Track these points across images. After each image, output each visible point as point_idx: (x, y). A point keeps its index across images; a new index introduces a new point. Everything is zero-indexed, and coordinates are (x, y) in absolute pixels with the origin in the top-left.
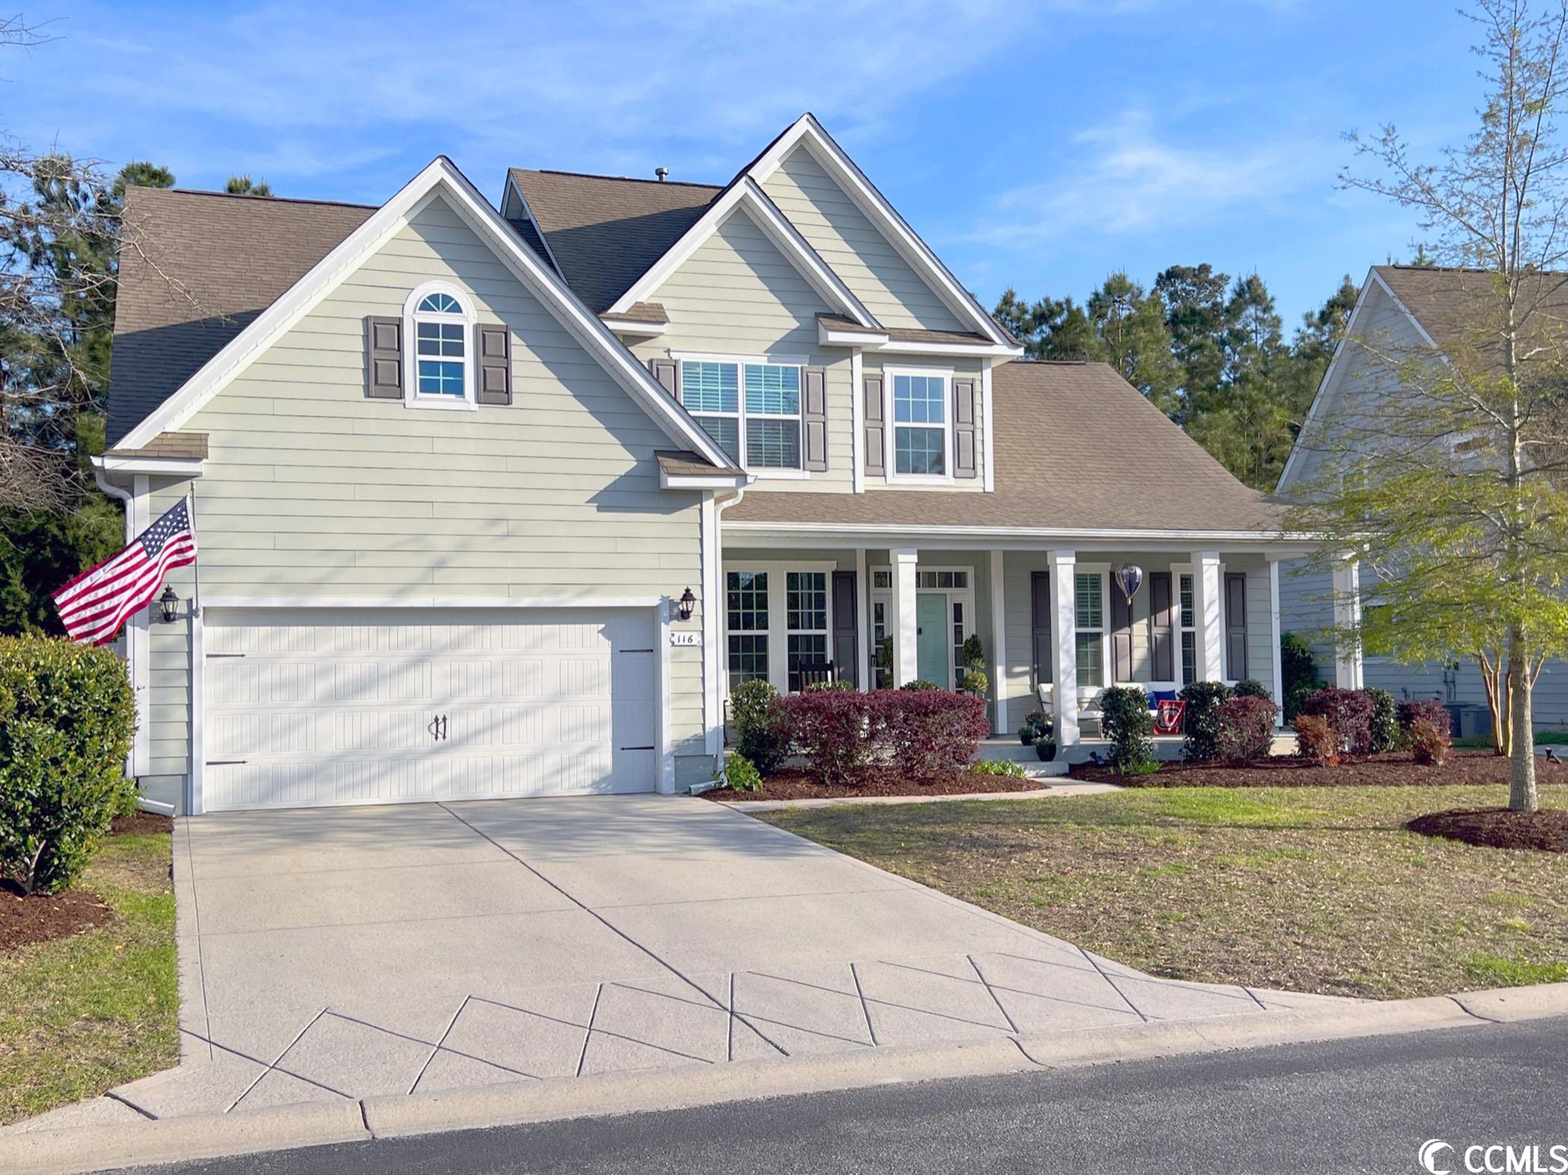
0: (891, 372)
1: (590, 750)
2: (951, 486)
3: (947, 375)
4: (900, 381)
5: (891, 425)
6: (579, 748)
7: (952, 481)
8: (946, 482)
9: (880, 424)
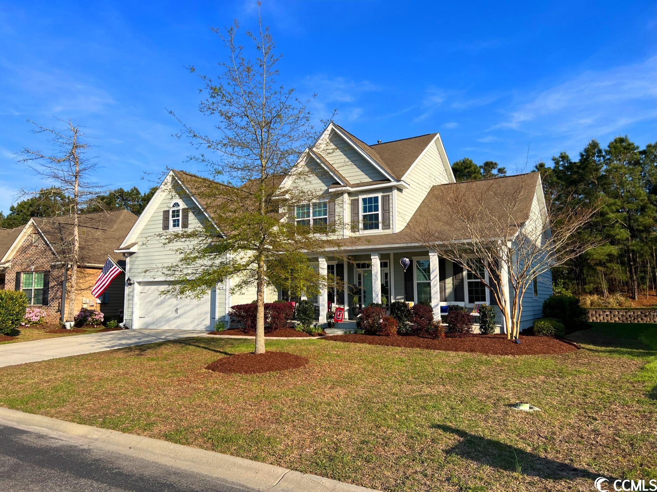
0: (361, 197)
1: (204, 320)
2: (381, 233)
3: (380, 195)
4: (364, 200)
5: (361, 214)
6: (201, 320)
7: (382, 231)
8: (380, 231)
9: (357, 215)
